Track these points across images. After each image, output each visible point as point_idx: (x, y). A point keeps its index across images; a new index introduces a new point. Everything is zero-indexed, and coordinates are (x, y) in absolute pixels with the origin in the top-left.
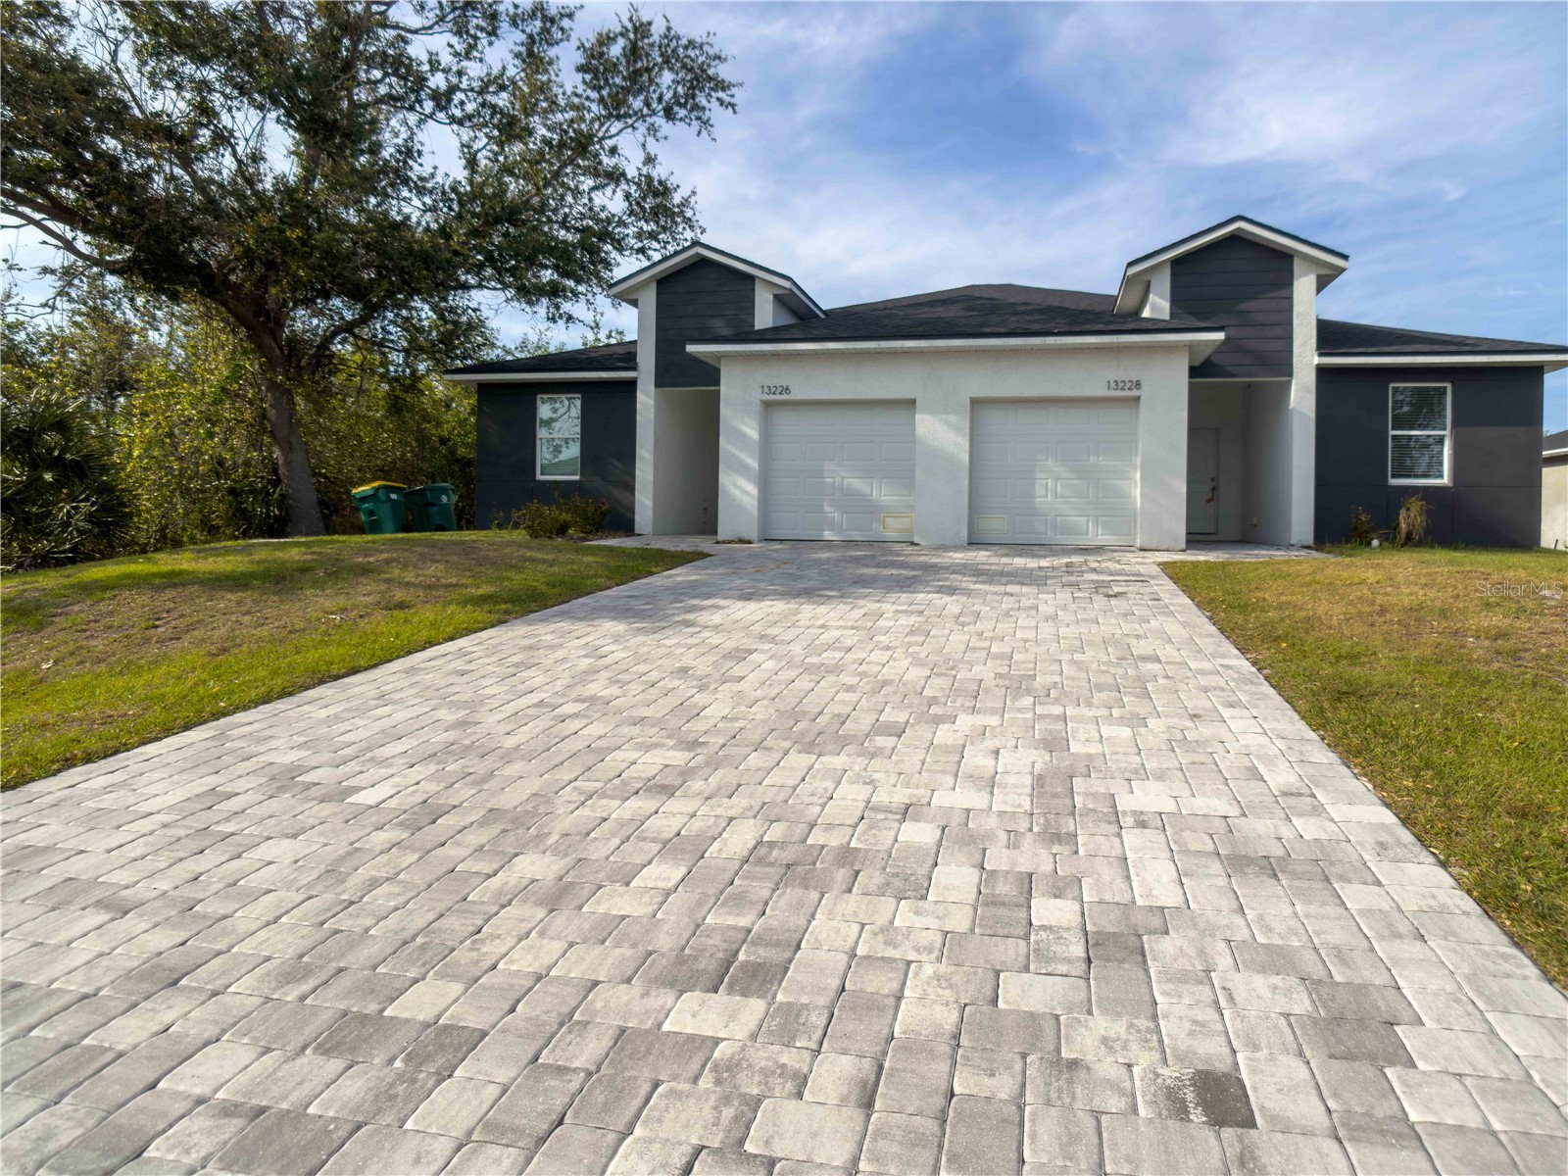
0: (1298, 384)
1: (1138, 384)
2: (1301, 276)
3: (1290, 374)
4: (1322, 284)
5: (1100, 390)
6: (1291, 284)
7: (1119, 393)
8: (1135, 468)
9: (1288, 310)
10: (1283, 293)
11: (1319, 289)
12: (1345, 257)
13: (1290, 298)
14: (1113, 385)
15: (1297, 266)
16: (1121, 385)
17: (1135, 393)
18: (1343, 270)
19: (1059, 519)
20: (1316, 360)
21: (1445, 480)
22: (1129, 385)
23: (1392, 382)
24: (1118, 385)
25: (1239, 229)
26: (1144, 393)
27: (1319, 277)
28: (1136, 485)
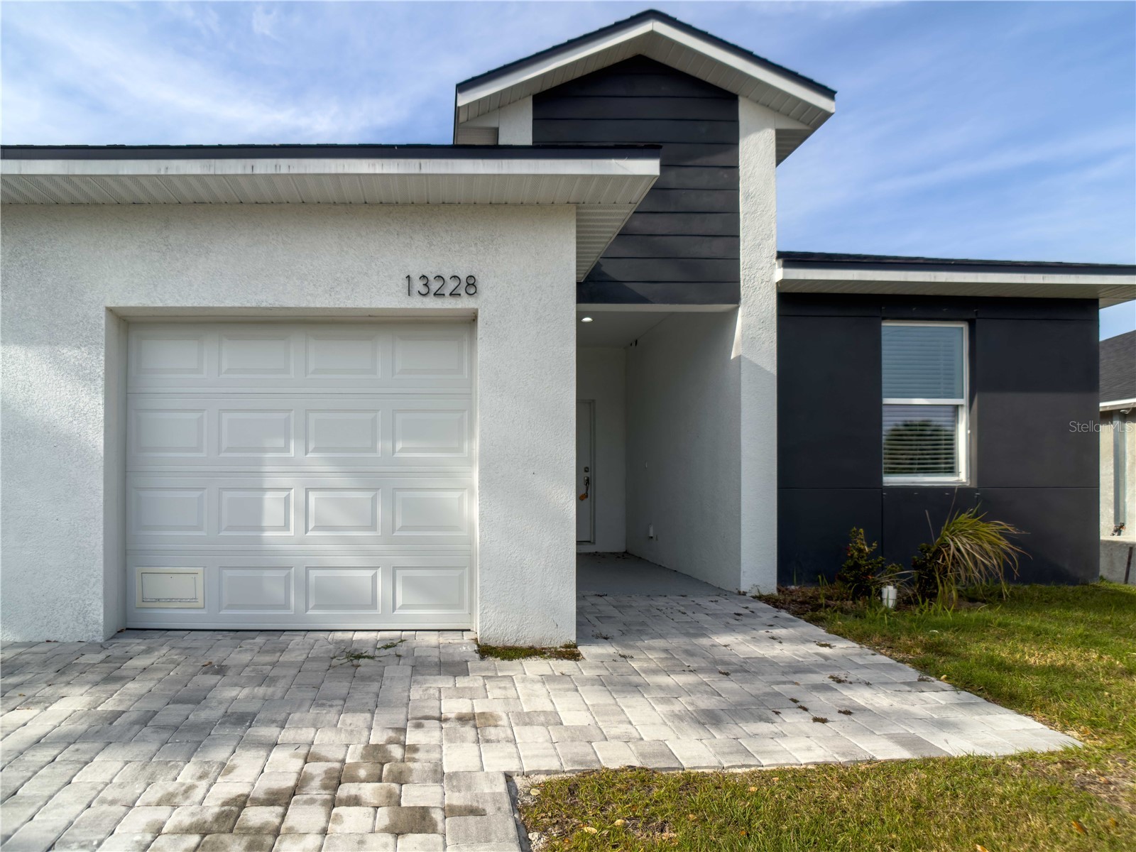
0: (749, 314)
1: (471, 284)
2: (749, 132)
3: (735, 299)
4: (786, 145)
5: (391, 298)
6: (736, 144)
7: (431, 304)
8: (470, 462)
9: (732, 188)
10: (720, 159)
11: (781, 157)
12: (829, 93)
13: (735, 167)
14: (418, 285)
15: (745, 112)
16: (435, 286)
17: (464, 303)
18: (826, 115)
19: (313, 574)
20: (779, 274)
21: (962, 475)
22: (451, 285)
23: (884, 319)
24: (430, 285)
25: (652, 35)
26: (484, 304)
27: (780, 135)
28: (472, 493)
